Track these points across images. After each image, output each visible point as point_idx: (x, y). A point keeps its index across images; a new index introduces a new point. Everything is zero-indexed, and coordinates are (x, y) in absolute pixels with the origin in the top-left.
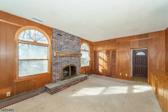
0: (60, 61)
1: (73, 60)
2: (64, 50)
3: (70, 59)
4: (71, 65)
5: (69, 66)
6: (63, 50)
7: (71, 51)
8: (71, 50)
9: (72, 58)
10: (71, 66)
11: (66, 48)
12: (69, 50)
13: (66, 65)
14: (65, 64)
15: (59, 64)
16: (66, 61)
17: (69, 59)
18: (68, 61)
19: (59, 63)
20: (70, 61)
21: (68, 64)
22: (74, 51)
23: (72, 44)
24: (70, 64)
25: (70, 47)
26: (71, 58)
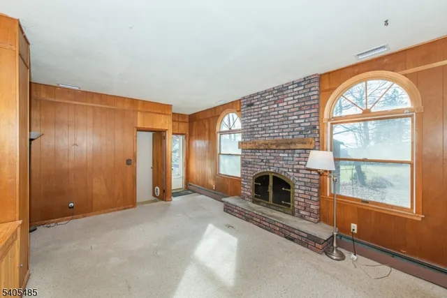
0: (251, 160)
1: (283, 160)
2: (259, 136)
3: (273, 158)
4: (276, 173)
5: (268, 176)
6: (256, 136)
7: (277, 134)
8: (276, 131)
9: (281, 155)
10: (274, 177)
11: (263, 129)
12: (270, 132)
13: (263, 171)
14: (261, 169)
15: (250, 166)
16: (262, 160)
17: (270, 156)
18: (268, 161)
19: (250, 164)
20: (274, 161)
21: (268, 170)
22: (284, 134)
23: (278, 114)
24: (272, 170)
25: (272, 124)
26: (275, 154)
